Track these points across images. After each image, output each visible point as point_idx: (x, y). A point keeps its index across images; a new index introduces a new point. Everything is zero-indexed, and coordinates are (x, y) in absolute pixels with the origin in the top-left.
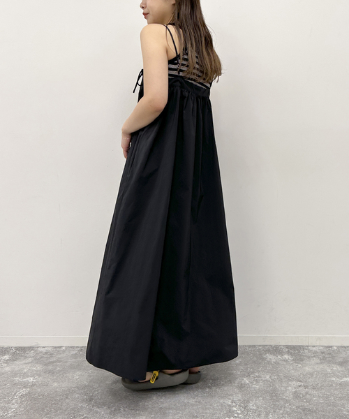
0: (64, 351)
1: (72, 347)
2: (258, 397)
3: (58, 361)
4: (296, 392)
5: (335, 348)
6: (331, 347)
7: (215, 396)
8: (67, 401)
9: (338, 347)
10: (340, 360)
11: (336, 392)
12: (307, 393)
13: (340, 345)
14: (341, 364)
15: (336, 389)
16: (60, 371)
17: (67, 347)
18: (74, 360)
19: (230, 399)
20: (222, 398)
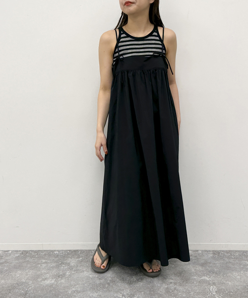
0: (10, 255)
1: (16, 251)
2: (141, 292)
3: (6, 262)
4: (168, 288)
5: (200, 252)
6: (197, 251)
7: (111, 290)
8: (10, 294)
9: (202, 251)
10: (202, 261)
11: (196, 288)
12: (175, 289)
13: (204, 249)
14: (202, 265)
15: (196, 286)
16: (7, 270)
17: (12, 251)
18: (17, 261)
19: (121, 293)
20: (117, 292)
